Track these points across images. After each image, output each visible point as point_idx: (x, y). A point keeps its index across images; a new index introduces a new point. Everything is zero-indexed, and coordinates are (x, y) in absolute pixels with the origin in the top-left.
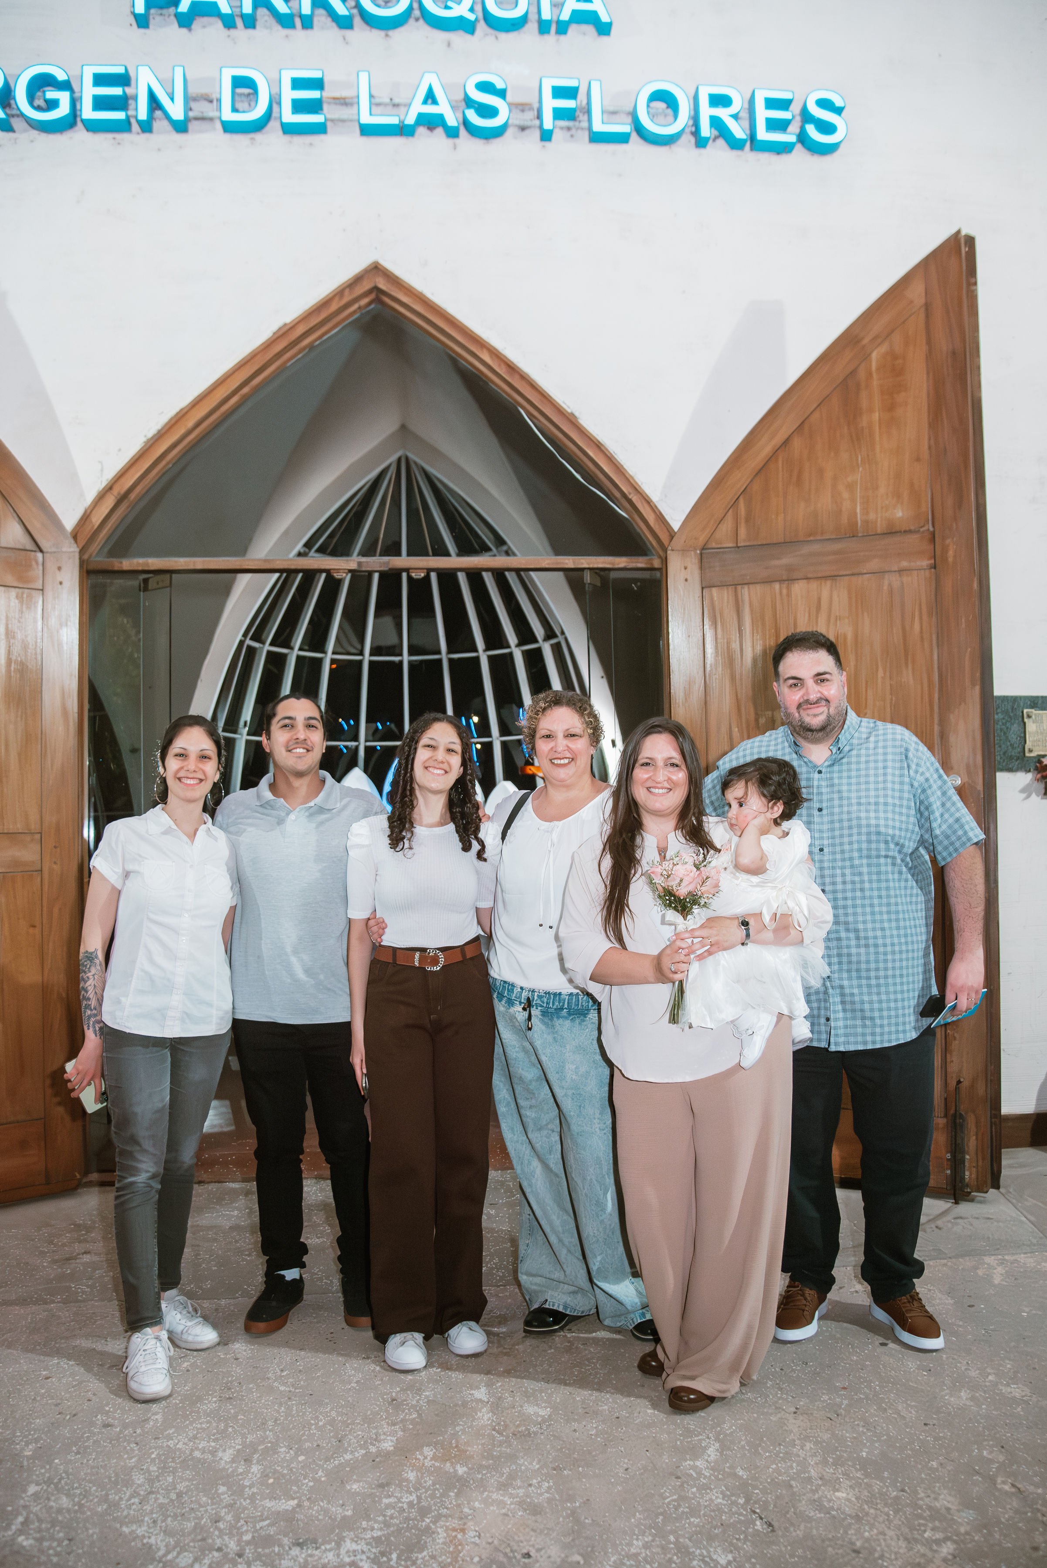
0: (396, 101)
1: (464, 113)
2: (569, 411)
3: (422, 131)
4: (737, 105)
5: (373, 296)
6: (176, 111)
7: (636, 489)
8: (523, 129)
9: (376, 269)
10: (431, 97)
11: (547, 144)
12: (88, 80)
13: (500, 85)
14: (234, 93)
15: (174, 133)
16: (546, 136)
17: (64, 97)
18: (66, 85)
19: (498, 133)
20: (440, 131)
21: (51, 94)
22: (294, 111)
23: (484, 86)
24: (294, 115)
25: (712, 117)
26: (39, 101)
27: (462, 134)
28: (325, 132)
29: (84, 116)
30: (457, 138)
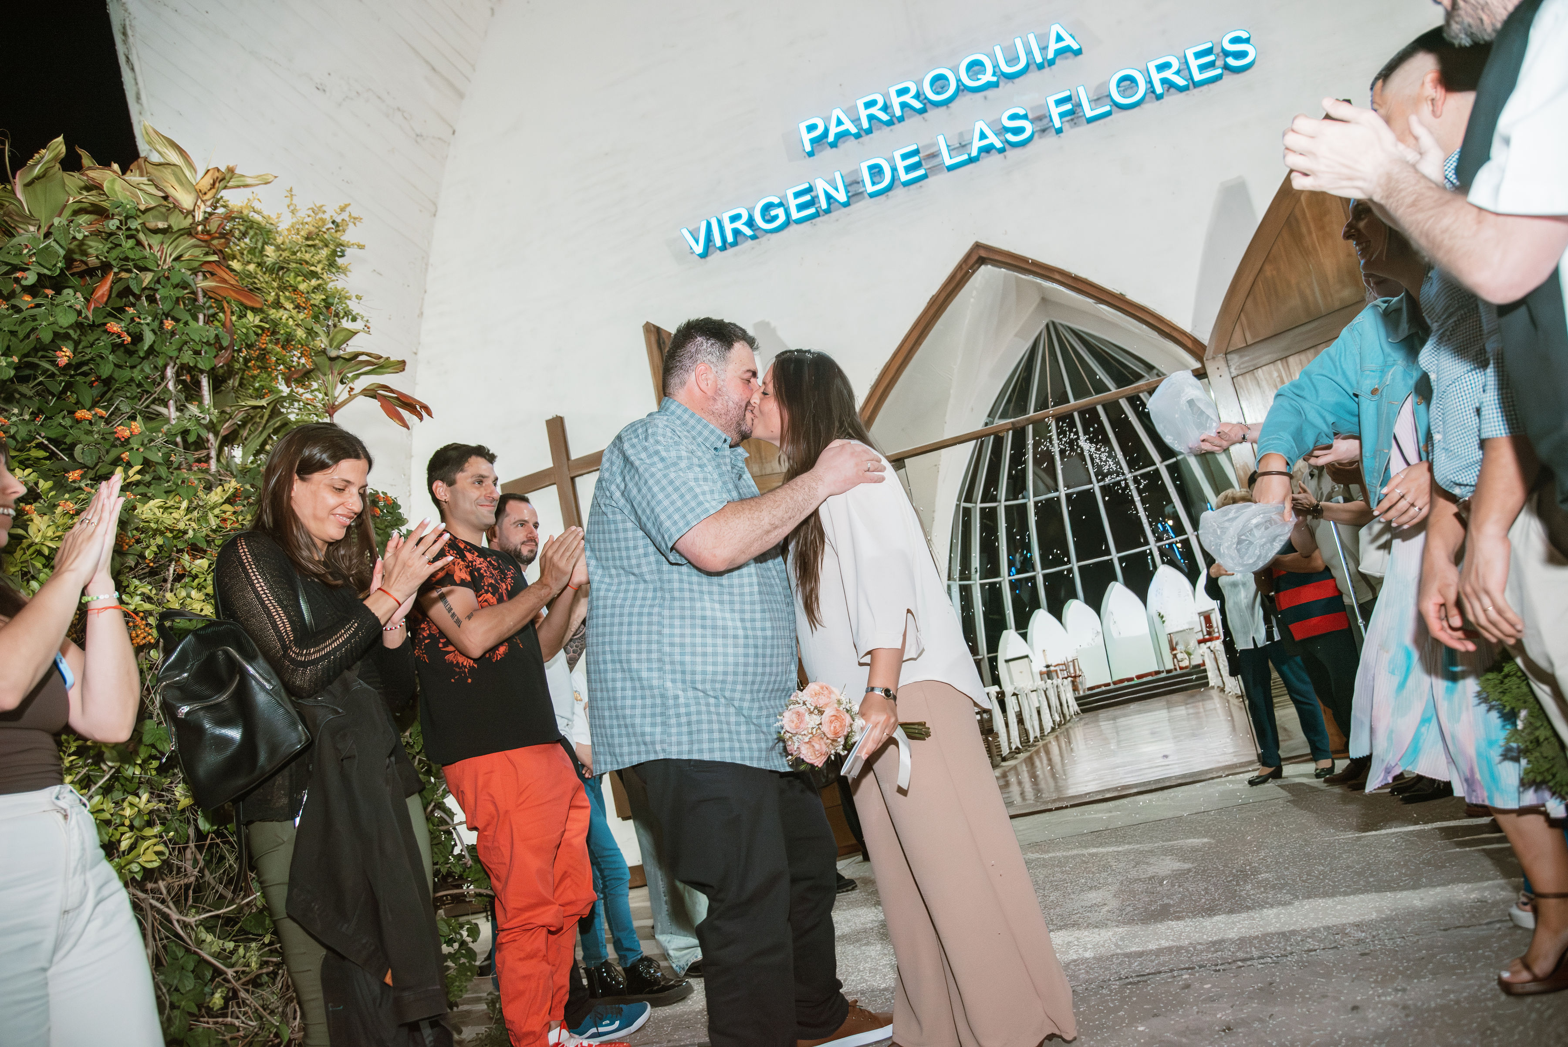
0: (963, 146)
1: (1005, 137)
3: (982, 156)
4: (1176, 65)
5: (980, 261)
6: (842, 197)
8: (1043, 132)
9: (977, 246)
10: (983, 137)
11: (1060, 135)
12: (791, 198)
13: (1022, 112)
14: (870, 176)
15: (843, 209)
17: (780, 212)
18: (781, 204)
19: (1030, 139)
20: (993, 153)
21: (774, 213)
22: (907, 173)
23: (1011, 118)
24: (908, 175)
25: (1161, 80)
26: (768, 218)
27: (1007, 150)
28: (928, 179)
29: (793, 218)
30: (1005, 153)
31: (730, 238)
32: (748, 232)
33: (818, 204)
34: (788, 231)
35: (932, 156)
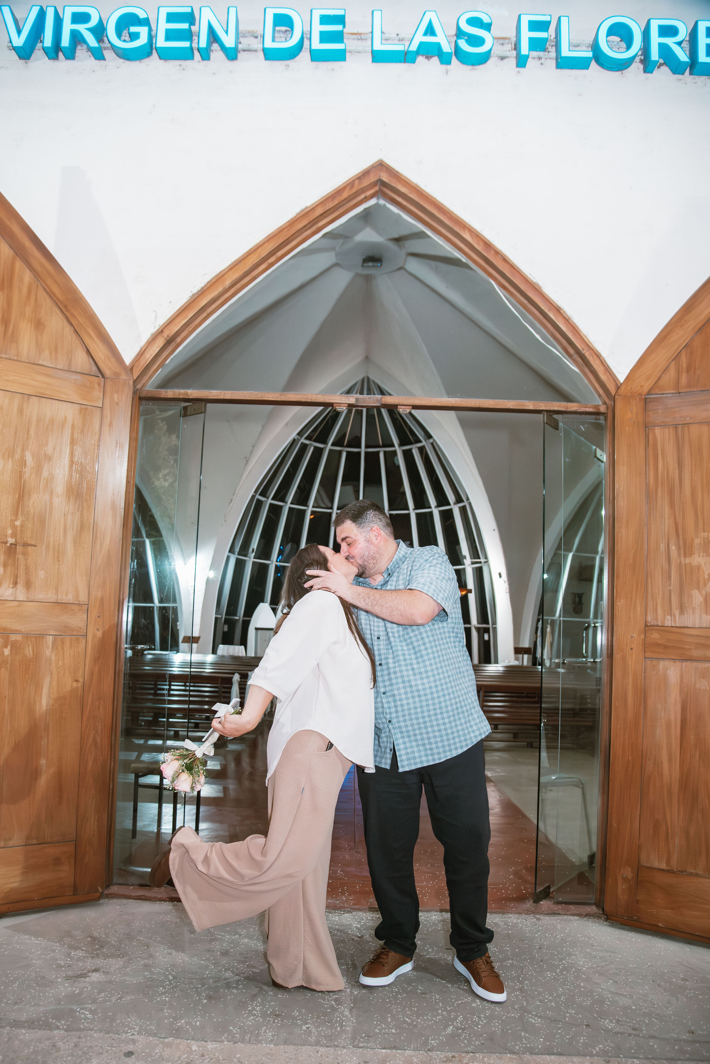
0: (401, 36)
1: (456, 43)
2: (534, 281)
3: (421, 59)
4: (683, 34)
5: (377, 188)
6: (229, 41)
7: (588, 346)
8: (502, 58)
9: (381, 165)
10: (430, 31)
11: (522, 70)
12: (163, 18)
13: (486, 20)
14: (274, 30)
15: (227, 60)
16: (521, 62)
17: (143, 31)
18: (146, 22)
19: (483, 59)
20: (435, 60)
21: (133, 29)
22: (321, 41)
23: (473, 22)
24: (321, 44)
25: (661, 46)
26: (125, 33)
27: (454, 60)
28: (345, 60)
29: (158, 45)
30: (449, 63)
31: (65, 41)
32: (92, 41)
33: (195, 38)
34: (146, 61)
35: (359, 37)
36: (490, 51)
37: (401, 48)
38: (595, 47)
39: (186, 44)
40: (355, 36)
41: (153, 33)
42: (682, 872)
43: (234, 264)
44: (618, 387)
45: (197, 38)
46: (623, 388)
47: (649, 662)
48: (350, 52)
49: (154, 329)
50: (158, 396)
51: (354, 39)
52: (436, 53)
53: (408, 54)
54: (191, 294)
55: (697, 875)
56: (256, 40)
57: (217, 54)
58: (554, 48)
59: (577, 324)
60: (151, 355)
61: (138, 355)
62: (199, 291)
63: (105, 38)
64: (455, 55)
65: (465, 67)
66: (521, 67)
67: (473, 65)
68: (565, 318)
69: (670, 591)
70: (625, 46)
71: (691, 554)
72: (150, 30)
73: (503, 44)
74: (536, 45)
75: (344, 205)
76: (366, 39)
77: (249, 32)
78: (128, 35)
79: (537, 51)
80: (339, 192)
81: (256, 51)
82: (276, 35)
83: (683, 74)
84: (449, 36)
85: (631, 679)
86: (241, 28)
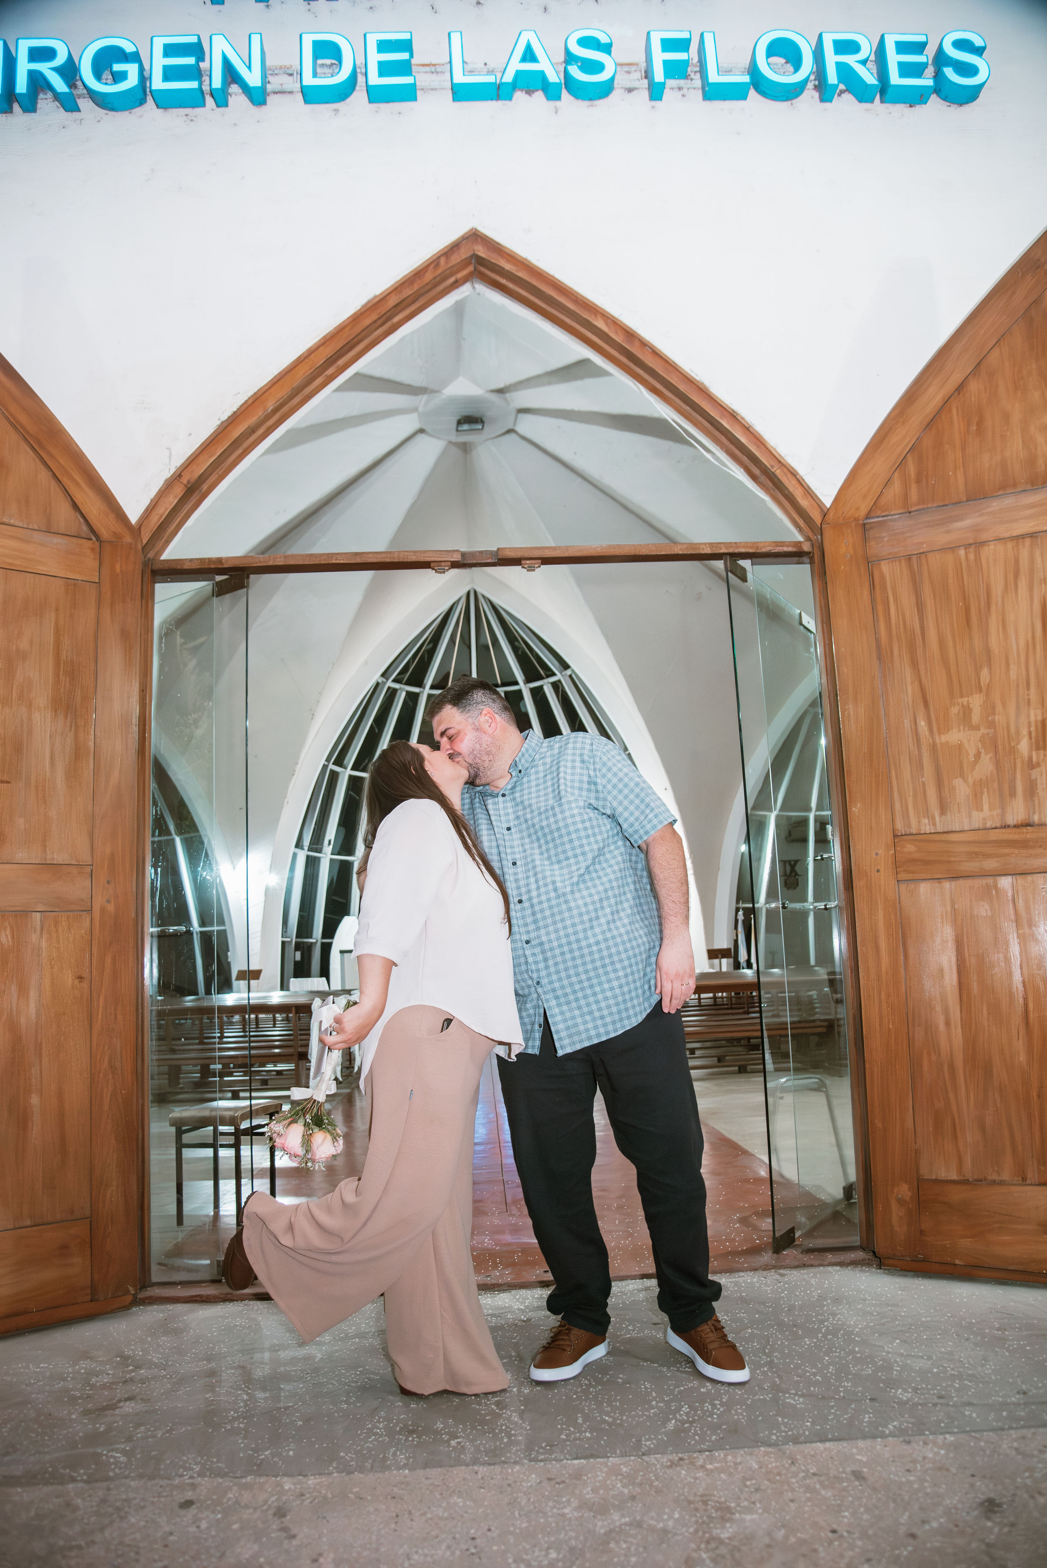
0: (491, 66)
1: (566, 71)
2: (698, 379)
3: (519, 95)
4: (866, 50)
5: (471, 268)
6: (253, 79)
7: (780, 462)
8: (630, 90)
9: (475, 236)
10: (529, 55)
11: (657, 104)
12: (158, 50)
13: (604, 39)
16: (655, 92)
17: (132, 69)
18: (135, 57)
19: (604, 90)
20: (539, 95)
21: (117, 67)
22: (381, 74)
23: (585, 42)
24: (381, 79)
25: (839, 65)
26: (107, 75)
27: (564, 93)
28: (415, 99)
29: (153, 88)
30: (559, 98)
31: (21, 86)
32: (59, 84)
33: (206, 79)
34: (138, 111)
35: (433, 69)
36: (612, 80)
37: (491, 79)
38: (753, 70)
39: (194, 85)
40: (427, 69)
41: (146, 74)
42: (981, 1181)
43: (278, 377)
44: (825, 514)
45: (207, 78)
46: (831, 515)
47: (903, 887)
48: (423, 89)
49: (168, 474)
50: (179, 567)
51: (426, 72)
52: (540, 86)
53: (502, 88)
54: (219, 423)
55: (1002, 1183)
56: (291, 78)
57: (237, 98)
58: (698, 75)
59: (762, 433)
60: (167, 509)
61: (147, 510)
62: (229, 417)
63: (79, 83)
64: (566, 87)
65: (580, 102)
66: (655, 100)
67: (591, 99)
68: (744, 426)
69: (924, 783)
70: (792, 69)
71: (948, 729)
72: (141, 69)
73: (629, 72)
74: (675, 70)
75: (427, 292)
76: (443, 72)
77: (281, 68)
78: (110, 77)
79: (675, 78)
80: (417, 274)
81: (291, 92)
82: (319, 70)
83: (872, 102)
84: (557, 64)
85: (881, 914)
86: (269, 63)
